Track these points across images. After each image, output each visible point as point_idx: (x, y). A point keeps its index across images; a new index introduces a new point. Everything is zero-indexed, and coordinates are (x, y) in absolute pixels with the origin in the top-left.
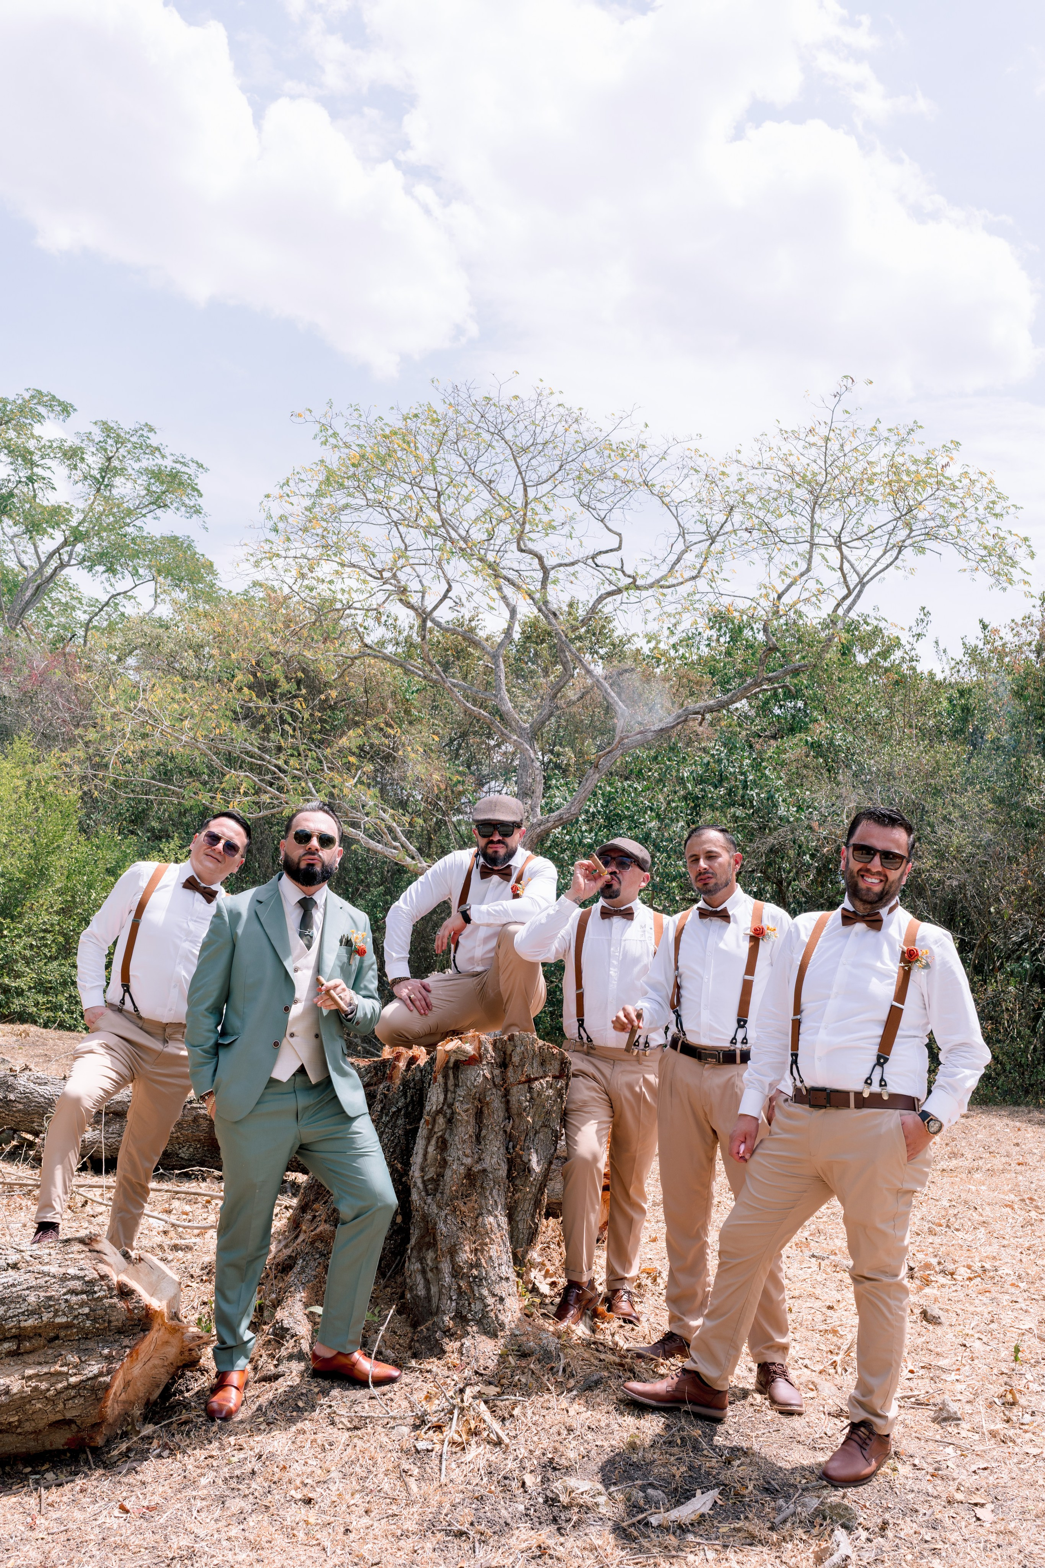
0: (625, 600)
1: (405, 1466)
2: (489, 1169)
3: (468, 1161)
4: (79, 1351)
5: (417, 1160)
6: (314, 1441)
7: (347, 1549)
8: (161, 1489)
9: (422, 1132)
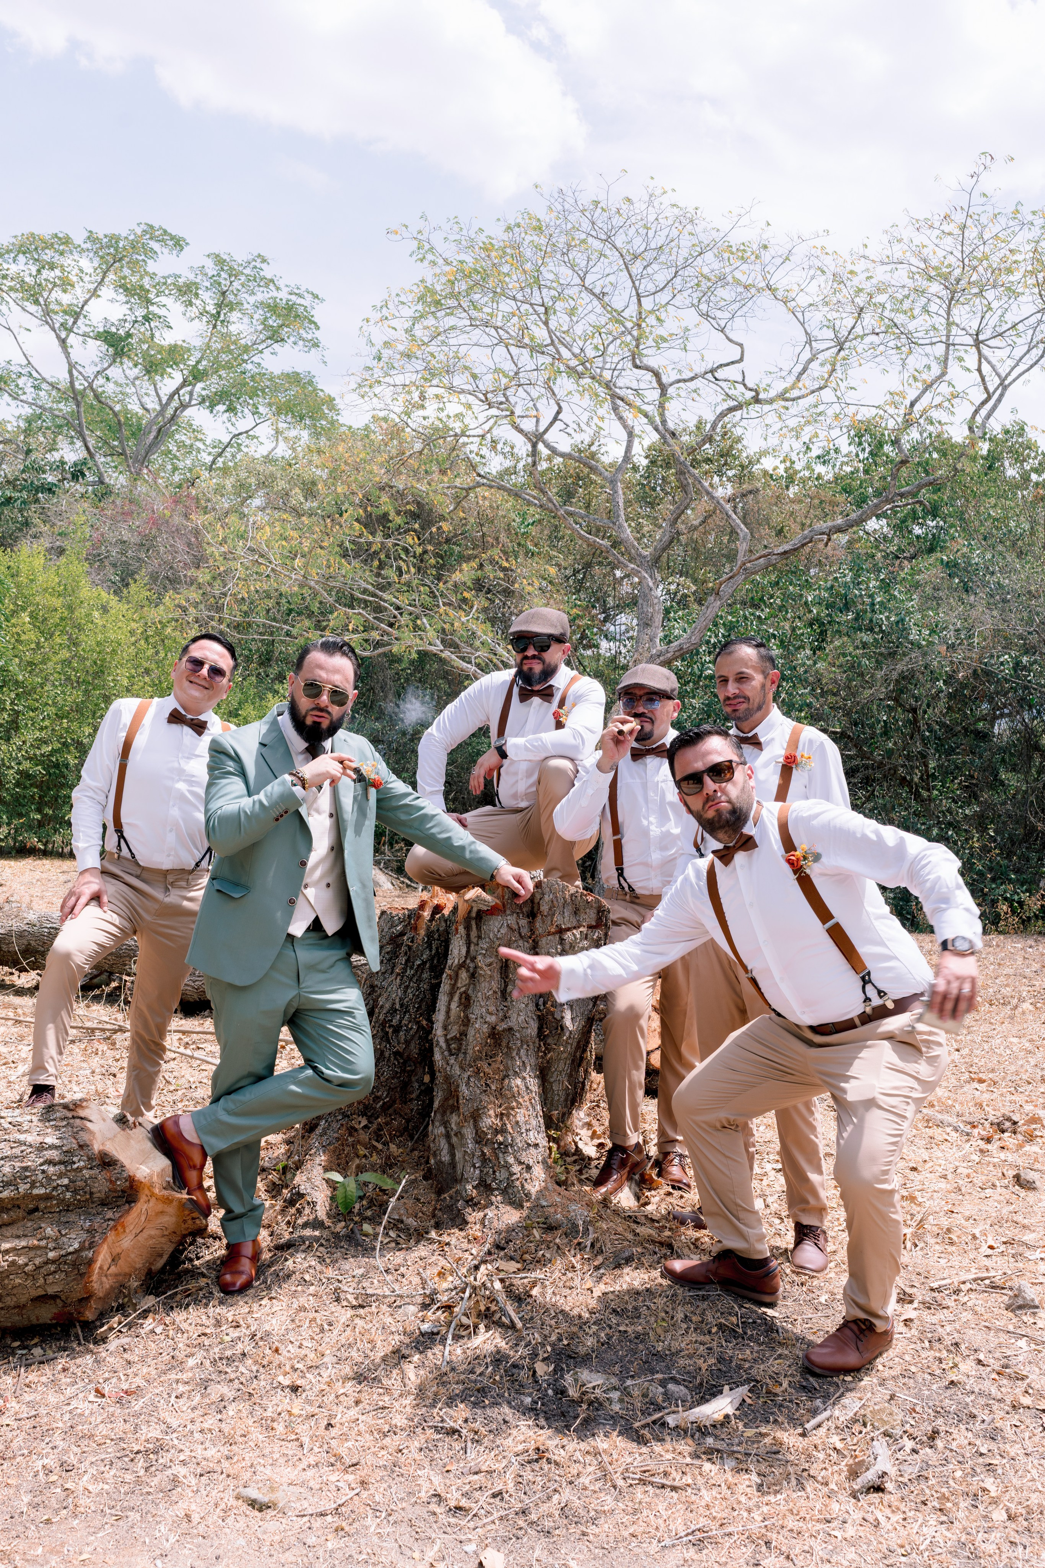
0: (745, 416)
1: (406, 1351)
2: (516, 1028)
3: (492, 1019)
4: (59, 1223)
5: (439, 1017)
6: (314, 1320)
7: (325, 1447)
8: (145, 1370)
9: (445, 987)
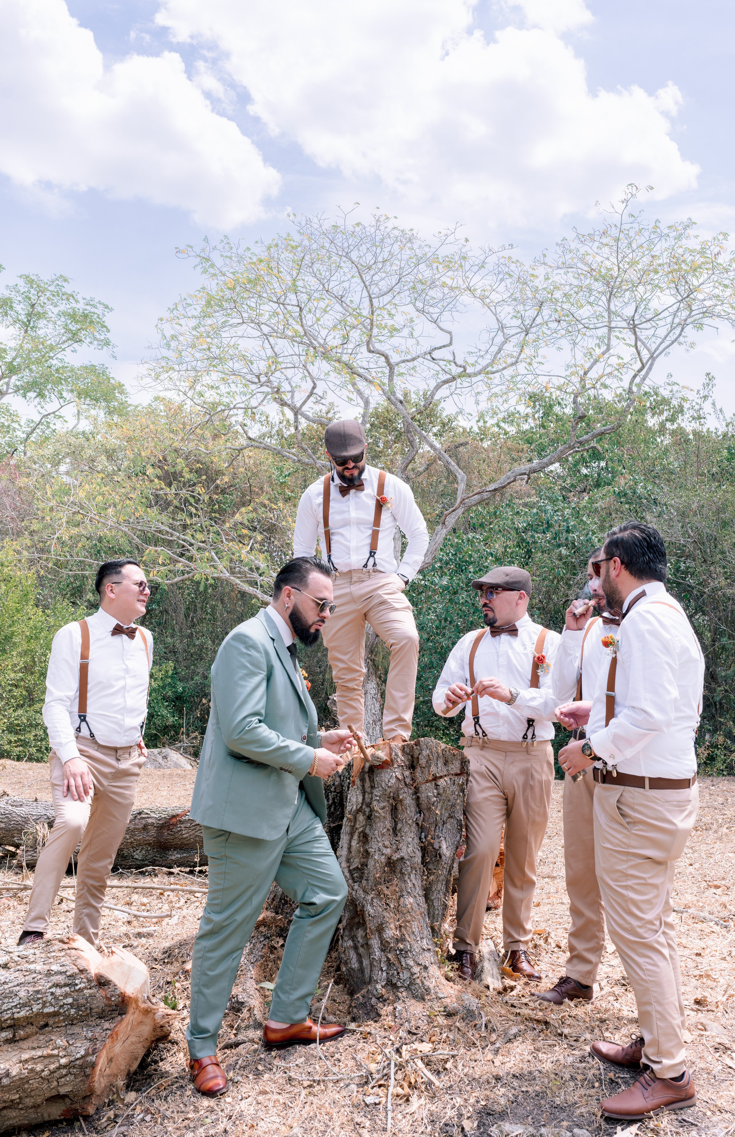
0: (459, 386)
1: (358, 1119)
2: (406, 857)
3: (388, 851)
4: (66, 1035)
5: (343, 853)
9: (345, 829)
